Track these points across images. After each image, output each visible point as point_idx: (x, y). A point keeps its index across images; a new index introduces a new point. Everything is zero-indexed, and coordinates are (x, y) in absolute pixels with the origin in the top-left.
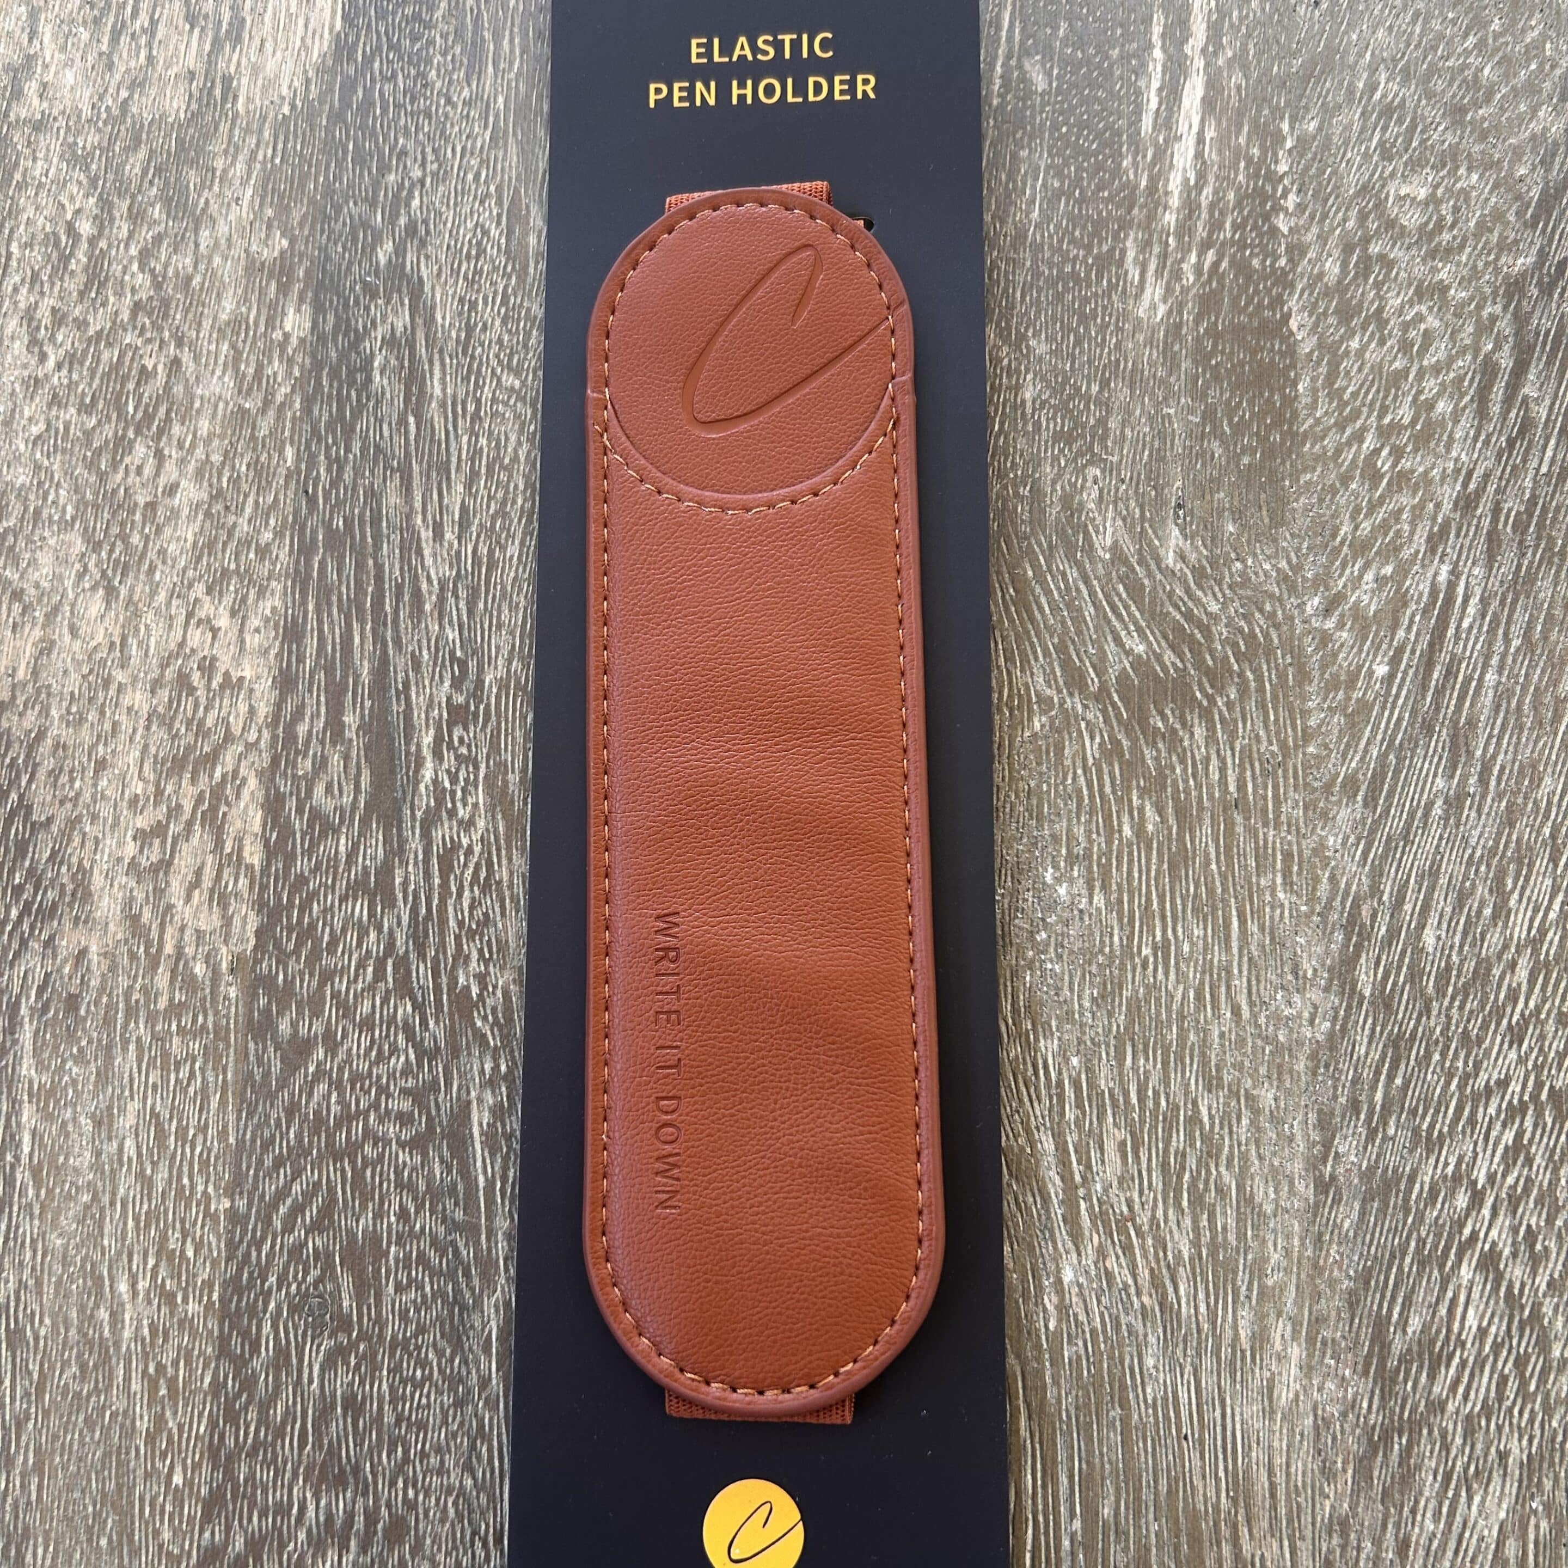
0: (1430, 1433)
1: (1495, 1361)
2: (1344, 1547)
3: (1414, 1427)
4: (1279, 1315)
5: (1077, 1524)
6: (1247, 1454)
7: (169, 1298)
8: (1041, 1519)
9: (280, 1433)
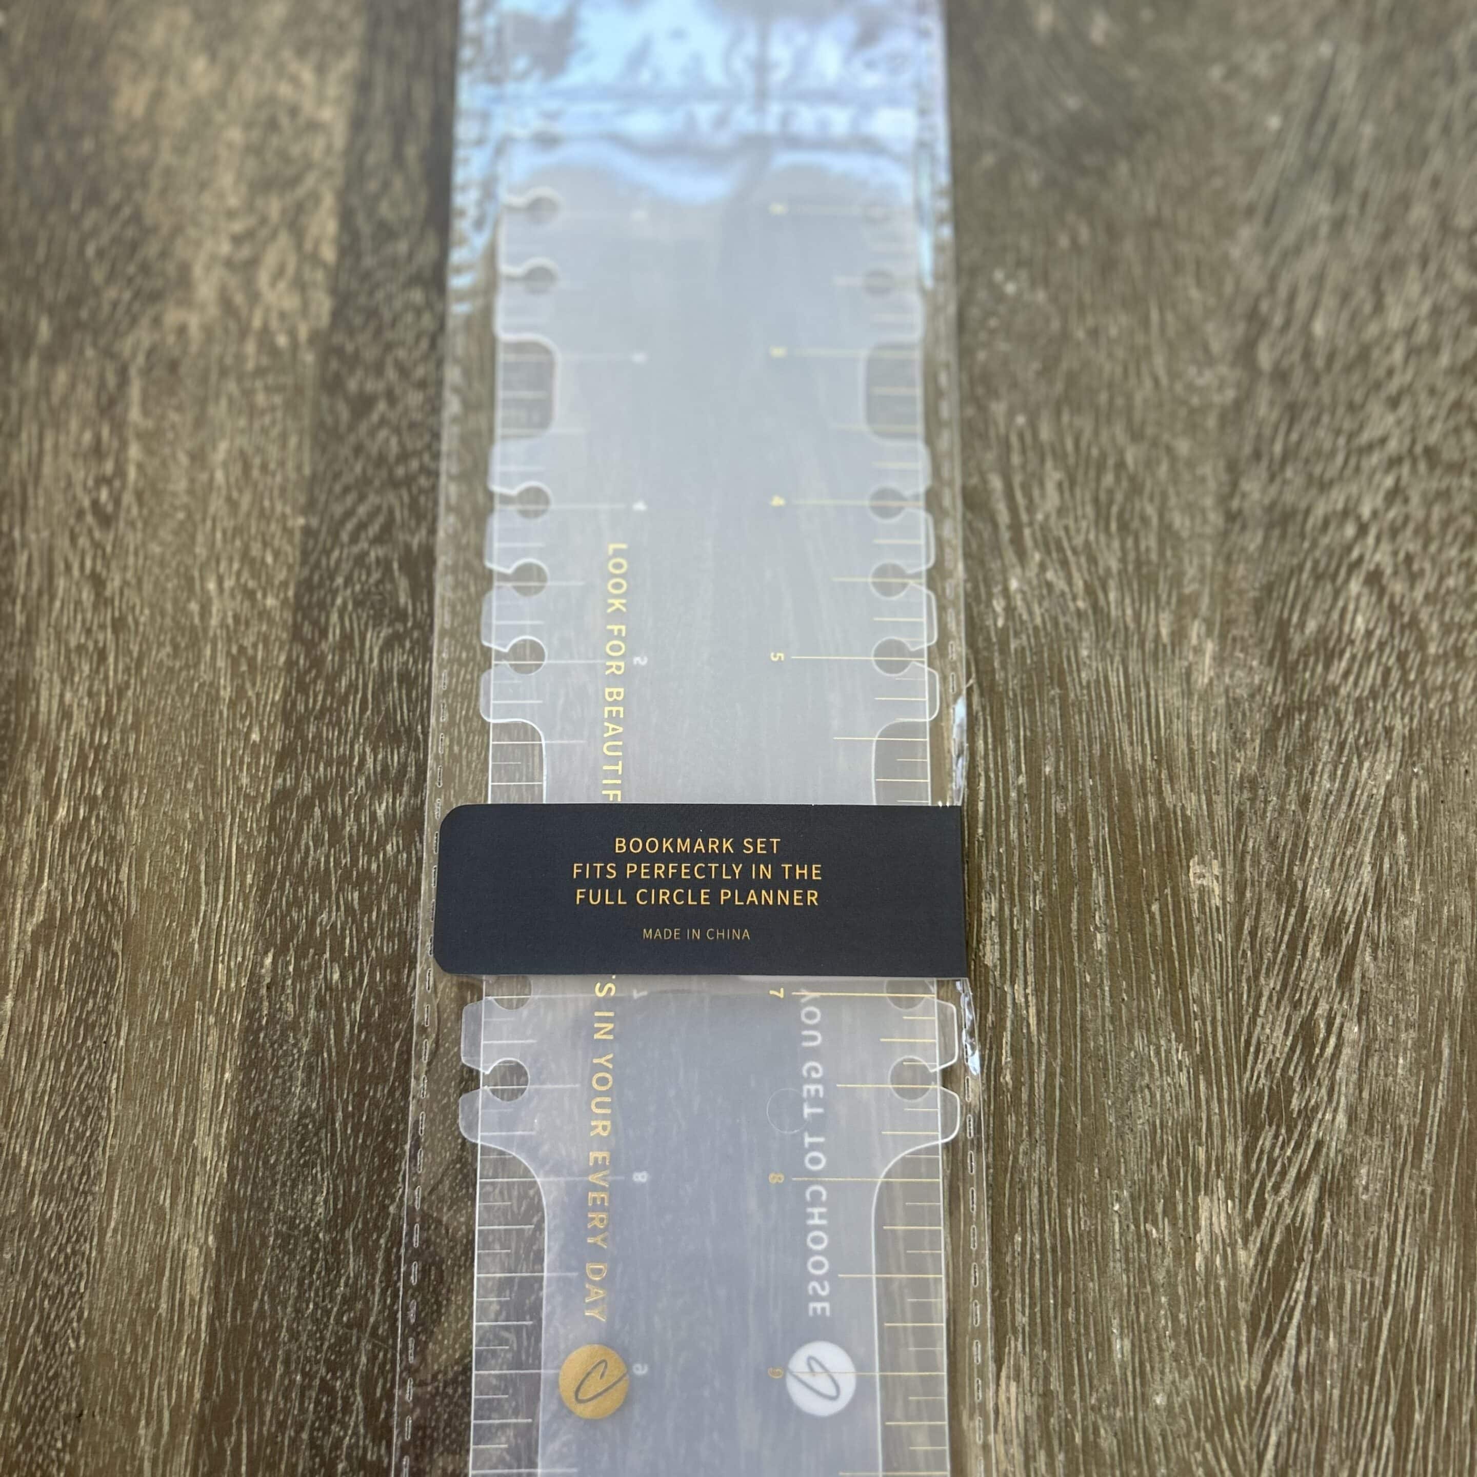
0: (1326, 711)
1: (1380, 656)
2: (1253, 800)
3: (1313, 706)
4: (1195, 616)
5: (1022, 780)
6: (1169, 726)
7: (250, 595)
8: (992, 775)
9: (344, 701)
